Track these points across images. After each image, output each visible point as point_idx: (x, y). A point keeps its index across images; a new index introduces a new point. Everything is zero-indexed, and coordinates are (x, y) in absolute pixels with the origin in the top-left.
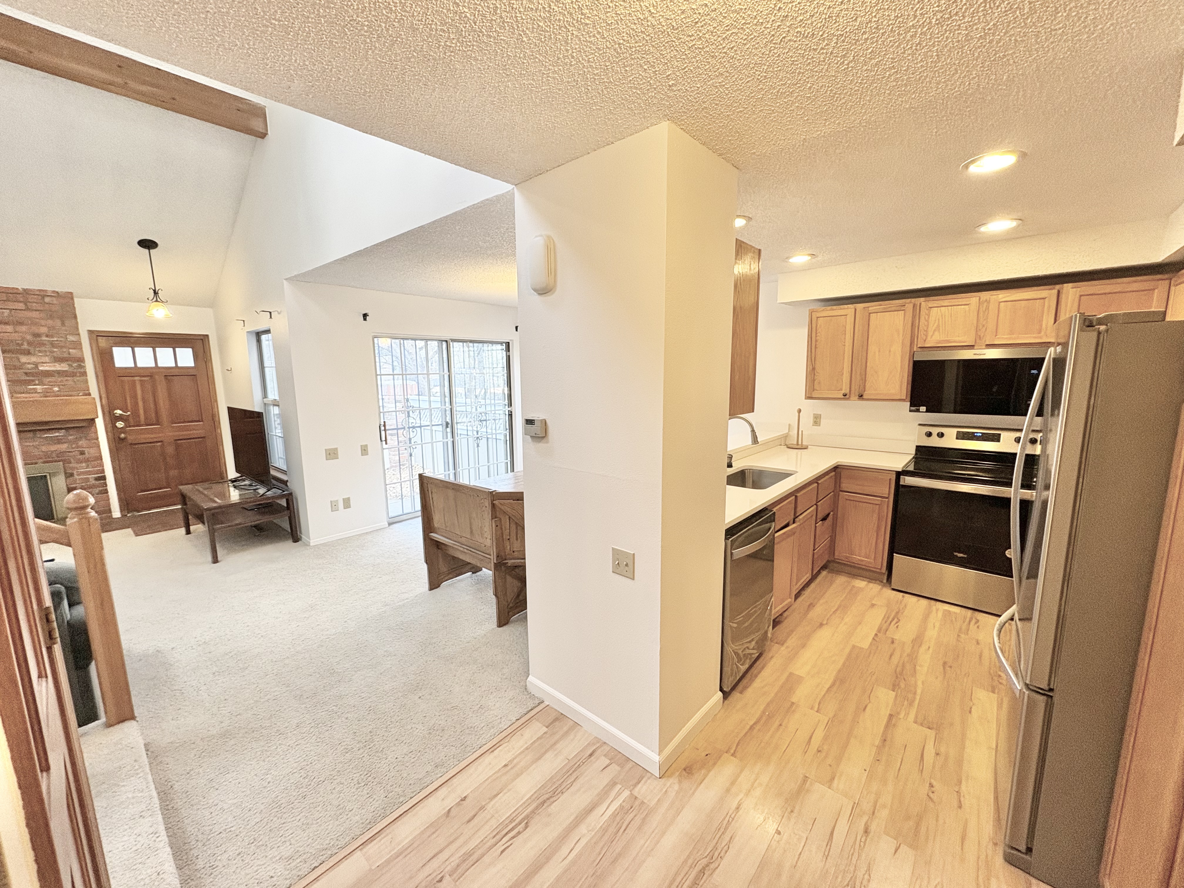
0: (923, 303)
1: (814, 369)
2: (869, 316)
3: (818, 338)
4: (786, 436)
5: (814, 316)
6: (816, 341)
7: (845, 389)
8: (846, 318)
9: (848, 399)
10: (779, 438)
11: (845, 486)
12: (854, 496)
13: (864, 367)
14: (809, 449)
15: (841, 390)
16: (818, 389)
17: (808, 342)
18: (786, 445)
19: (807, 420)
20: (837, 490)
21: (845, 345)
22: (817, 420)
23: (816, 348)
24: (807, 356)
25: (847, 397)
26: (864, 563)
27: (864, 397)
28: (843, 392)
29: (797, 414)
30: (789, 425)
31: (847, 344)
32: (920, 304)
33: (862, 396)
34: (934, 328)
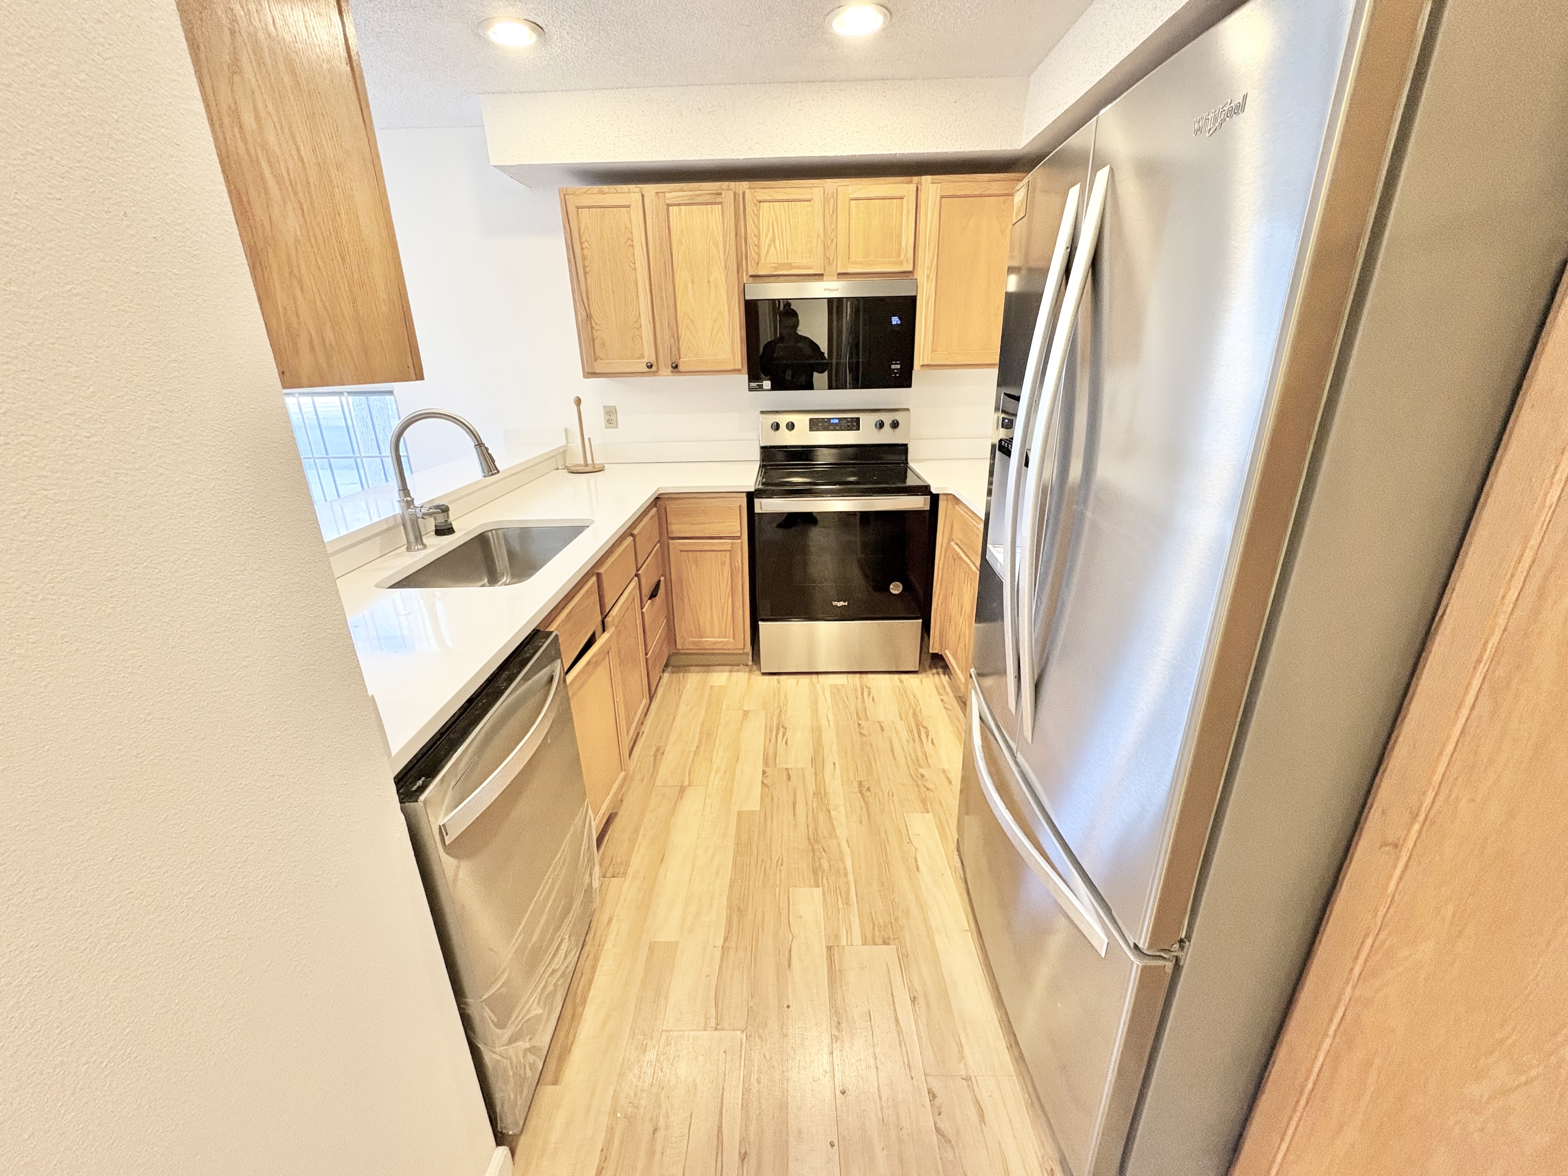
0: (747, 192)
1: (589, 316)
2: (668, 210)
3: (586, 252)
4: (564, 451)
5: (572, 202)
6: (584, 258)
7: (649, 356)
8: (629, 213)
9: (655, 373)
10: (551, 456)
11: (676, 528)
12: (690, 544)
13: (672, 311)
14: (606, 471)
15: (642, 356)
16: (602, 357)
17: (569, 260)
18: (566, 468)
19: (594, 419)
20: (665, 537)
21: (635, 269)
22: (611, 416)
23: (585, 273)
24: (573, 291)
25: (654, 368)
26: (719, 646)
27: (681, 368)
28: (646, 360)
29: (575, 408)
30: (566, 430)
31: (638, 265)
32: (744, 193)
33: (676, 367)
34: (767, 242)
